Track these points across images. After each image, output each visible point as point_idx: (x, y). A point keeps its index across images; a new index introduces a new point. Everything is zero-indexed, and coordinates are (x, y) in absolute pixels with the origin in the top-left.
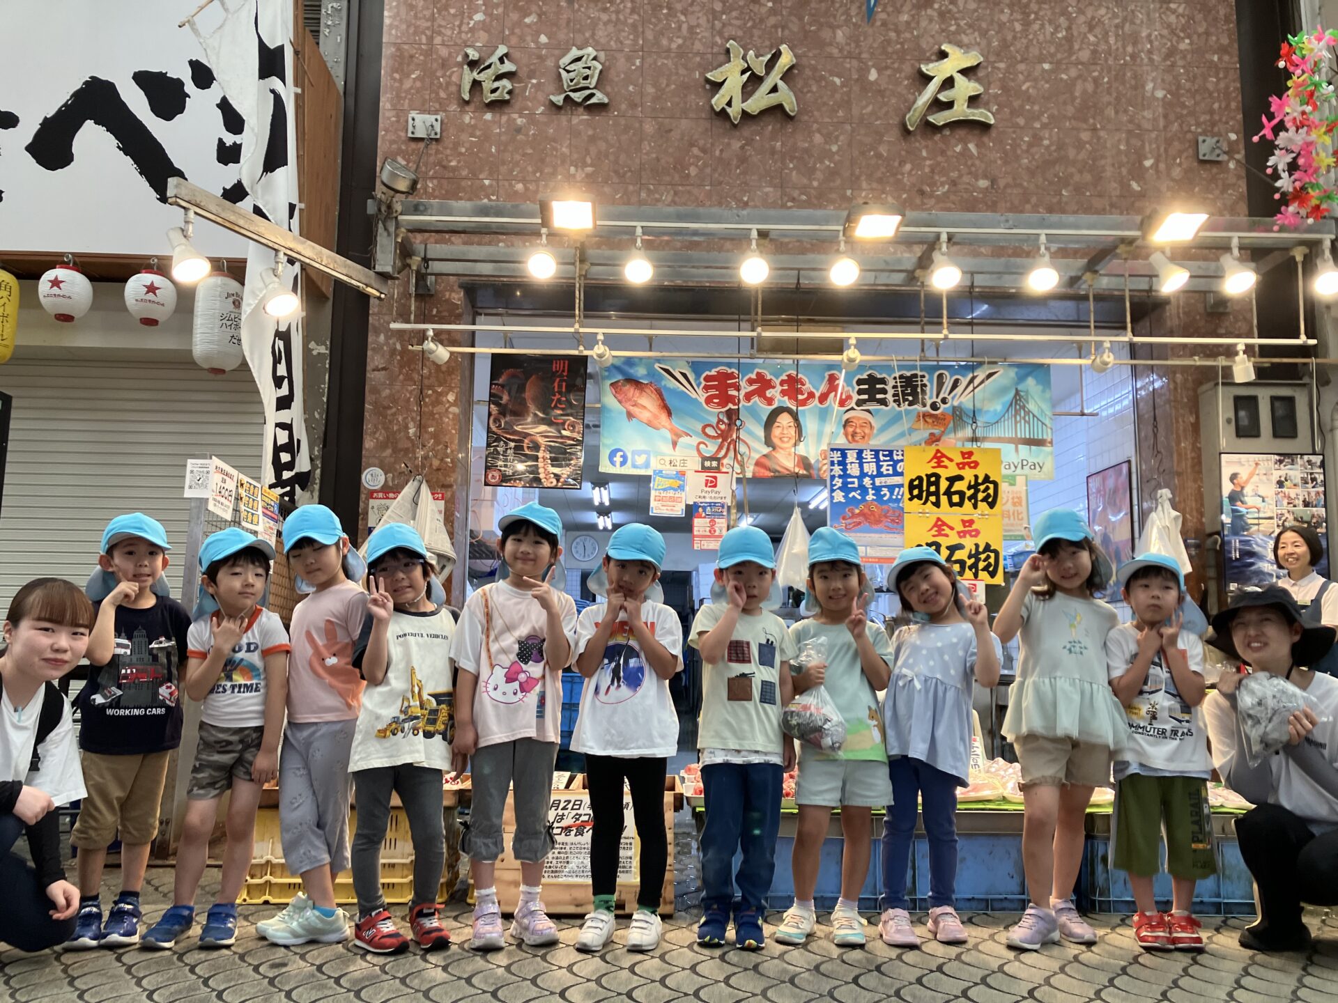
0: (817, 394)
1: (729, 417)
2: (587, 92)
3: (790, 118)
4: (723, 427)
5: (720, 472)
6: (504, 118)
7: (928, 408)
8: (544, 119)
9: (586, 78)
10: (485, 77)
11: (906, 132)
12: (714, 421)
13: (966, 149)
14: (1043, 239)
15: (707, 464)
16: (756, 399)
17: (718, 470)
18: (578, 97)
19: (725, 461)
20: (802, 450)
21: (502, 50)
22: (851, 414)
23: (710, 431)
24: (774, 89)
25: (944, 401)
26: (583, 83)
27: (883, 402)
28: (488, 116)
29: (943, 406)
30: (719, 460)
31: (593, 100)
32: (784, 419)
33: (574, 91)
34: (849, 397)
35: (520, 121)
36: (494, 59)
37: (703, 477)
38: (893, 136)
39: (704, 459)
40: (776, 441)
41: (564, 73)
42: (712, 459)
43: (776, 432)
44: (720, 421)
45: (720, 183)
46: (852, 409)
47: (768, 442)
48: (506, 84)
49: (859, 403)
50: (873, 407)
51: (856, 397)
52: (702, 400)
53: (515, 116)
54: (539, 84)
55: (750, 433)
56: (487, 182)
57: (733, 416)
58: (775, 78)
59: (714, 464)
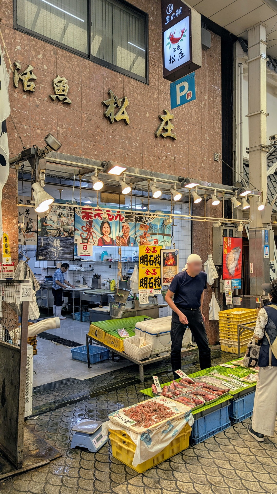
0: (115, 217)
1: (90, 224)
2: (64, 97)
4: (88, 227)
5: (88, 244)
6: (31, 99)
7: (143, 223)
8: (47, 103)
9: (63, 91)
10: (25, 79)
13: (169, 146)
15: (84, 241)
16: (97, 217)
17: (87, 243)
18: (61, 98)
19: (89, 240)
20: (111, 236)
22: (124, 224)
23: (84, 229)
24: (123, 113)
25: (147, 221)
26: (62, 93)
27: (132, 221)
28: (25, 96)
29: (147, 223)
31: (66, 101)
32: (106, 225)
33: (60, 95)
34: (123, 218)
35: (38, 102)
36: (28, 71)
37: (83, 246)
39: (83, 239)
40: (104, 233)
41: (55, 86)
42: (85, 239)
43: (104, 229)
44: (87, 225)
46: (124, 222)
47: (102, 233)
48: (32, 83)
49: (126, 220)
50: (129, 222)
51: (125, 218)
52: (81, 217)
53: (36, 99)
54: (44, 87)
55: (96, 230)
56: (26, 127)
57: (90, 223)
58: (123, 109)
59: (86, 241)
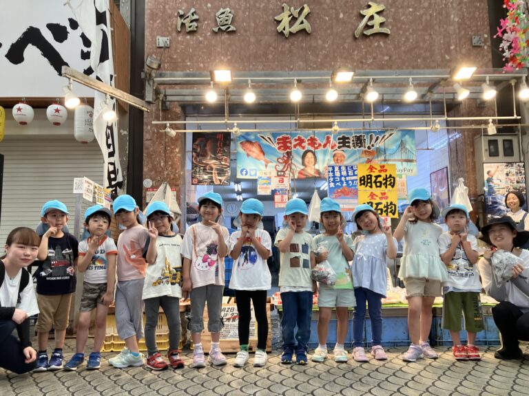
0: (322, 144)
1: (288, 155)
2: (227, 26)
3: (308, 34)
4: (285, 159)
5: (285, 177)
6: (195, 38)
7: (366, 149)
8: (210, 37)
9: (227, 20)
10: (187, 22)
11: (355, 38)
12: (282, 156)
13: (379, 44)
14: (411, 80)
15: (279, 173)
16: (298, 147)
18: (223, 28)
19: (287, 172)
20: (317, 167)
21: (193, 10)
22: (336, 152)
23: (280, 160)
24: (302, 23)
25: (373, 145)
26: (226, 23)
27: (349, 147)
28: (188, 37)
29: (372, 148)
30: (284, 172)
31: (230, 30)
32: (310, 155)
33: (222, 26)
34: (335, 145)
35: (201, 39)
36: (190, 14)
37: (278, 179)
38: (350, 40)
39: (278, 171)
40: (307, 164)
41: (218, 19)
42: (281, 171)
43: (306, 160)
44: (284, 156)
45: (281, 61)
46: (336, 150)
47: (303, 164)
48: (195, 24)
51: (338, 145)
52: (277, 148)
53: (199, 37)
54: (208, 23)
55: (296, 161)
56: (188, 64)
58: (302, 18)
59: (282, 173)
